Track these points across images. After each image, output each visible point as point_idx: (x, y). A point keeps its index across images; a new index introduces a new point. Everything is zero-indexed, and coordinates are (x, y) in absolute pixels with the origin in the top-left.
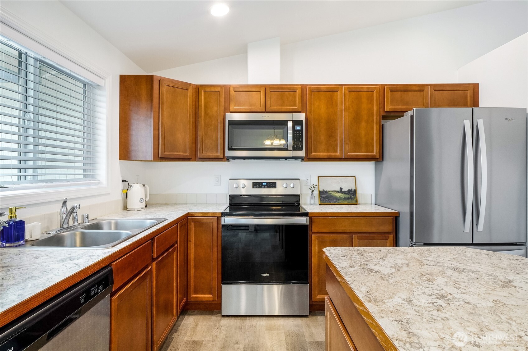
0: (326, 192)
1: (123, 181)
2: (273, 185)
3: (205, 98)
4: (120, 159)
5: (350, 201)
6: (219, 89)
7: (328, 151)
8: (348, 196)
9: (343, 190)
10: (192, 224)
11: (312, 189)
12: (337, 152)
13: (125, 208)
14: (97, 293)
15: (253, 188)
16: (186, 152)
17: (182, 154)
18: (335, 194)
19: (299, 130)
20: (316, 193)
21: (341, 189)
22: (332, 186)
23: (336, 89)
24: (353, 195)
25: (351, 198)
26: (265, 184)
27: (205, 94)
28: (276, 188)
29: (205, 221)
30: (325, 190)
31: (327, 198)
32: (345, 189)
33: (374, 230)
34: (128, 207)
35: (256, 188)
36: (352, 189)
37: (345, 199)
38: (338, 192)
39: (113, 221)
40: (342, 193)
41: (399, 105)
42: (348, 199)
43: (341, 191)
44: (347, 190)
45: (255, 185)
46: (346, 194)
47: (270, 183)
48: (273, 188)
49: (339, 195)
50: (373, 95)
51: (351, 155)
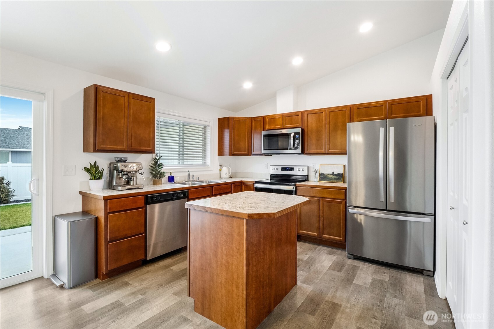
0: (323, 174)
1: (220, 165)
2: (292, 169)
3: (255, 124)
4: (218, 156)
5: (338, 180)
6: (260, 119)
7: (317, 149)
8: (337, 177)
9: (334, 173)
10: (243, 186)
11: (316, 172)
12: (322, 149)
13: (220, 178)
14: (181, 196)
15: (282, 170)
16: (245, 151)
17: (243, 152)
18: (329, 176)
19: (298, 138)
20: (318, 175)
21: (333, 172)
22: (328, 171)
23: (322, 112)
24: (340, 177)
25: (339, 179)
26: (288, 168)
27: (255, 121)
28: (293, 171)
29: (248, 185)
30: (323, 173)
31: (323, 178)
32: (336, 173)
33: (333, 197)
34: (221, 177)
35: (283, 170)
36: (340, 173)
37: (335, 179)
38: (331, 175)
39: (207, 181)
40: (333, 175)
41: (364, 118)
42: (337, 179)
43: (333, 174)
44: (337, 173)
45: (283, 169)
46: (336, 176)
47: (290, 168)
48: (292, 171)
49: (332, 176)
50: (346, 112)
51: (331, 151)
